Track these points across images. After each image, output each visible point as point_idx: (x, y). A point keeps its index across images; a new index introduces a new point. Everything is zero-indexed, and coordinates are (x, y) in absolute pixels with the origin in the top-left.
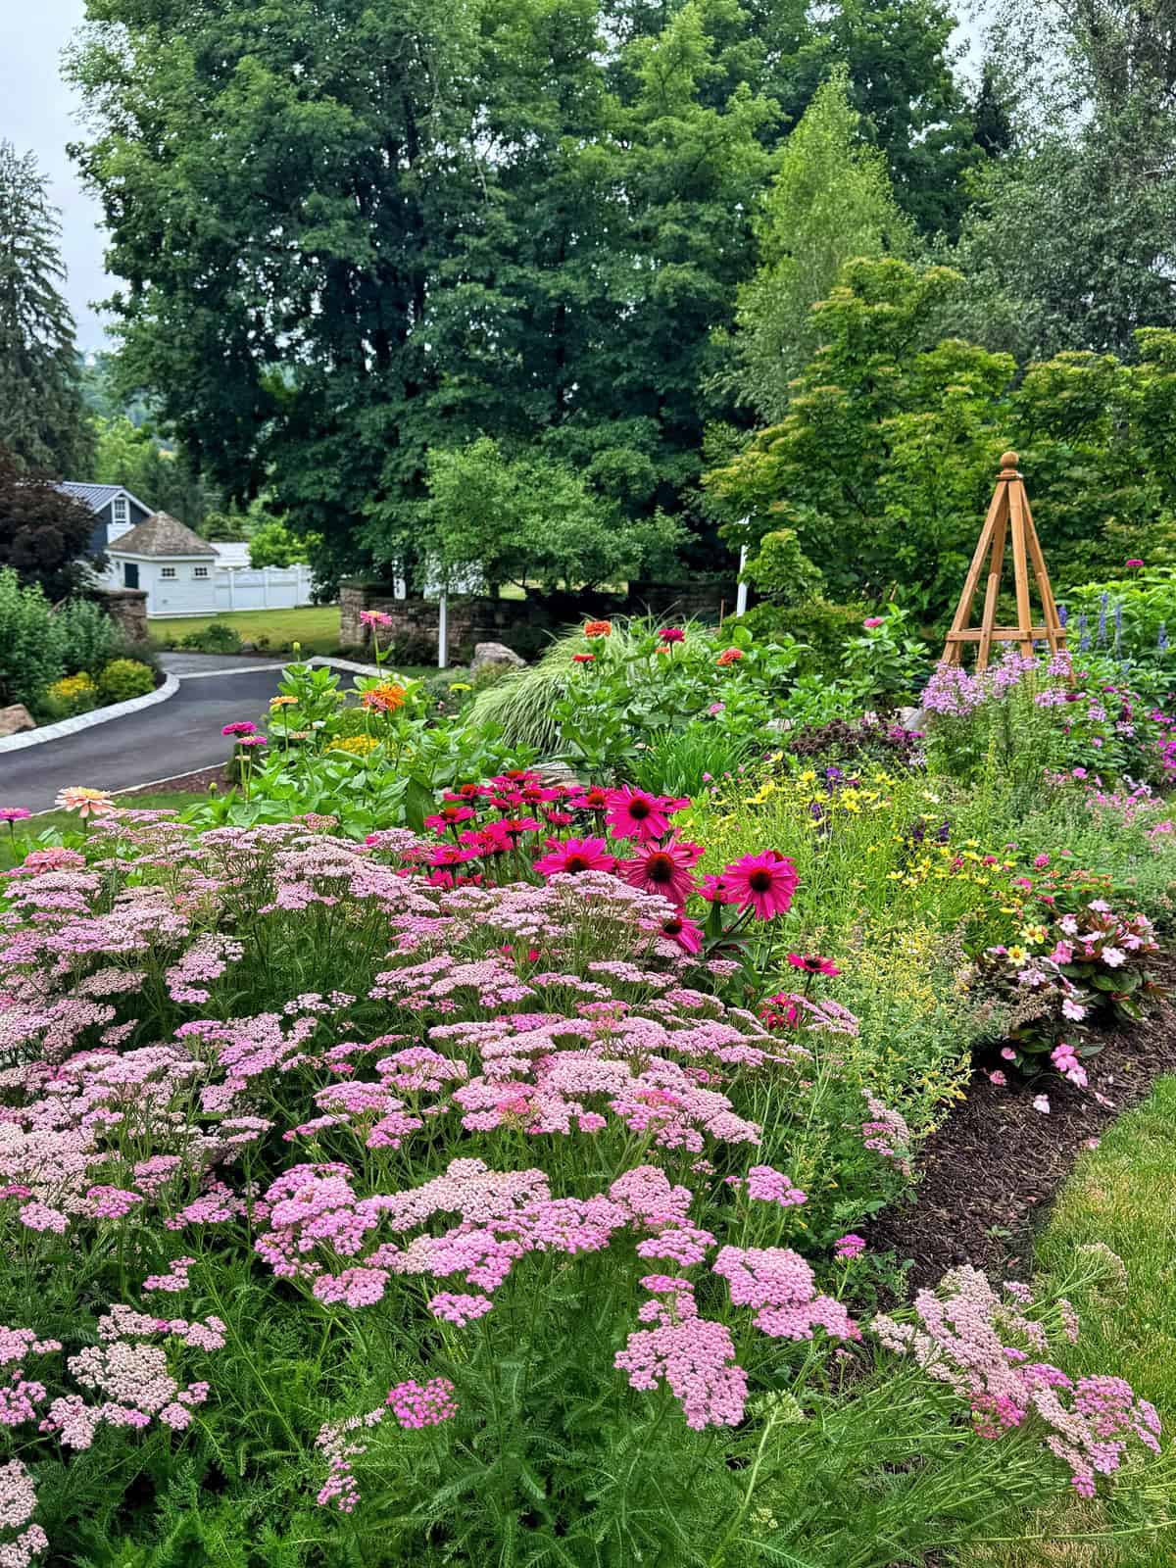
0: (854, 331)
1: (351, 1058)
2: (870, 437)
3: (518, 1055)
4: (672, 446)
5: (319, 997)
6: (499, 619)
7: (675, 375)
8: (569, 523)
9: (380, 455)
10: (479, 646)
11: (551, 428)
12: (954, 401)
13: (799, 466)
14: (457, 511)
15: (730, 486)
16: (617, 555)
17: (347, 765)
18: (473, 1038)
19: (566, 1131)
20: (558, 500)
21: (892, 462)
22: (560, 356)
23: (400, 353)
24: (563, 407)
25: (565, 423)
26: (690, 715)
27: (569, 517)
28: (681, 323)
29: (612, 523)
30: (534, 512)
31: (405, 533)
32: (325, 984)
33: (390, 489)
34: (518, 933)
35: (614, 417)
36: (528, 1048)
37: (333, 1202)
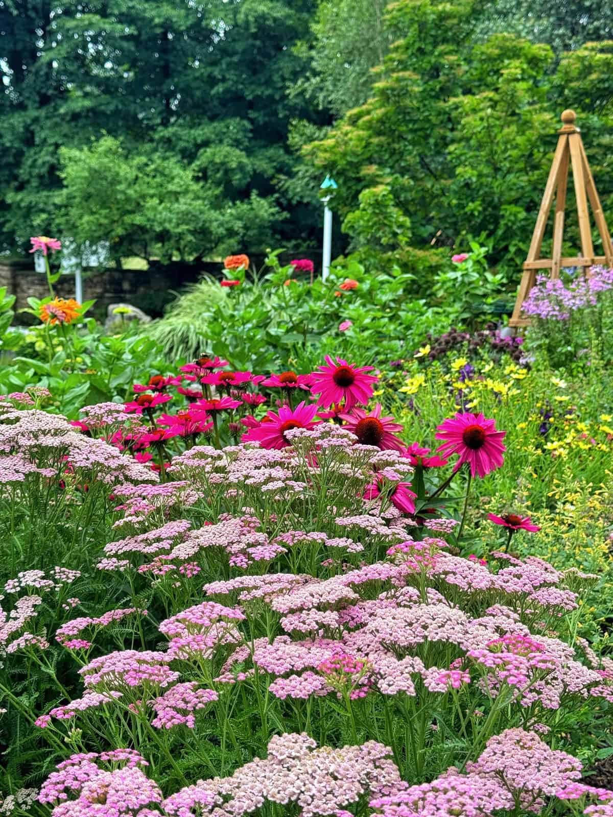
0: (422, 26)
1: (85, 633)
2: (439, 114)
3: (321, 607)
4: (262, 143)
5: (41, 573)
6: (126, 286)
7: (260, 85)
8: (182, 205)
9: (20, 154)
10: (111, 307)
11: (160, 128)
12: (509, 81)
13: (383, 138)
14: (88, 197)
15: (327, 155)
16: (221, 231)
17: (30, 373)
18: (258, 593)
19: (412, 692)
20: (171, 187)
21: (457, 134)
22: (166, 72)
23: (33, 70)
24: (171, 113)
25: (173, 125)
26: (320, 334)
27: (182, 200)
28: (263, 42)
29: (217, 204)
30: (152, 196)
31: (44, 216)
32: (46, 562)
33: (28, 182)
34: (264, 488)
35: (212, 119)
36: (332, 598)
37: (134, 802)
